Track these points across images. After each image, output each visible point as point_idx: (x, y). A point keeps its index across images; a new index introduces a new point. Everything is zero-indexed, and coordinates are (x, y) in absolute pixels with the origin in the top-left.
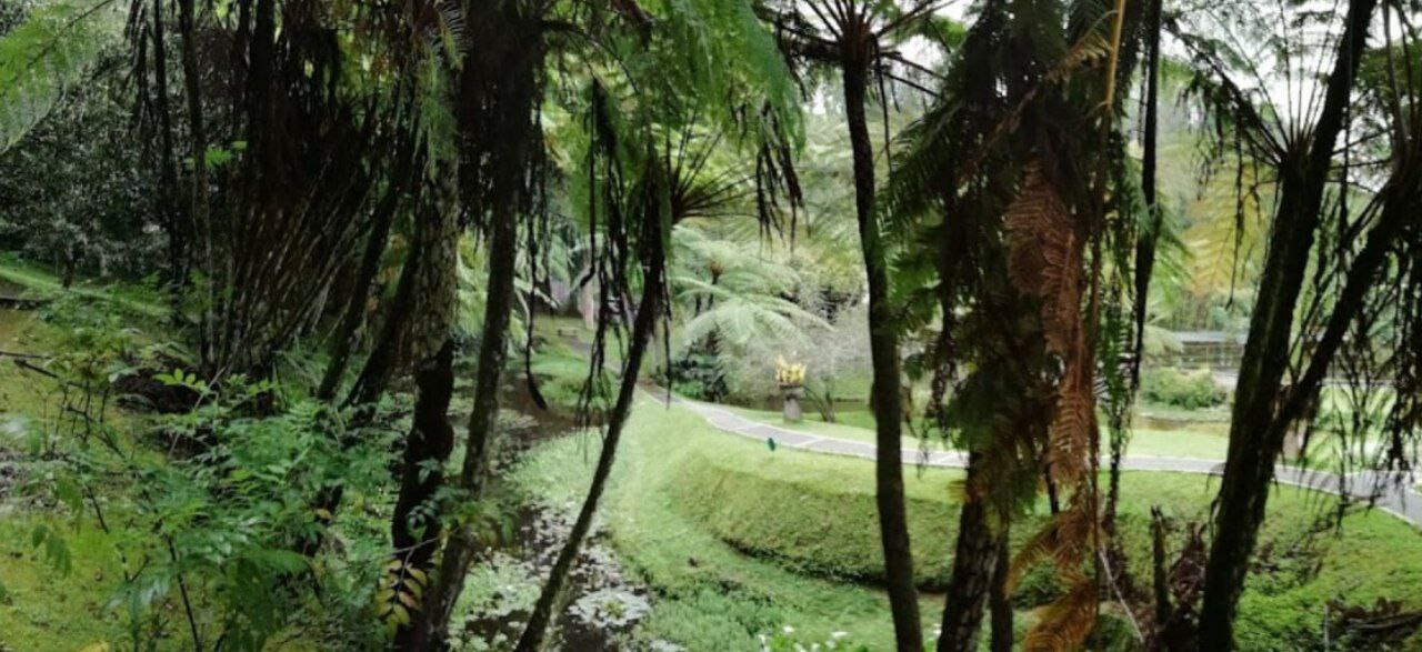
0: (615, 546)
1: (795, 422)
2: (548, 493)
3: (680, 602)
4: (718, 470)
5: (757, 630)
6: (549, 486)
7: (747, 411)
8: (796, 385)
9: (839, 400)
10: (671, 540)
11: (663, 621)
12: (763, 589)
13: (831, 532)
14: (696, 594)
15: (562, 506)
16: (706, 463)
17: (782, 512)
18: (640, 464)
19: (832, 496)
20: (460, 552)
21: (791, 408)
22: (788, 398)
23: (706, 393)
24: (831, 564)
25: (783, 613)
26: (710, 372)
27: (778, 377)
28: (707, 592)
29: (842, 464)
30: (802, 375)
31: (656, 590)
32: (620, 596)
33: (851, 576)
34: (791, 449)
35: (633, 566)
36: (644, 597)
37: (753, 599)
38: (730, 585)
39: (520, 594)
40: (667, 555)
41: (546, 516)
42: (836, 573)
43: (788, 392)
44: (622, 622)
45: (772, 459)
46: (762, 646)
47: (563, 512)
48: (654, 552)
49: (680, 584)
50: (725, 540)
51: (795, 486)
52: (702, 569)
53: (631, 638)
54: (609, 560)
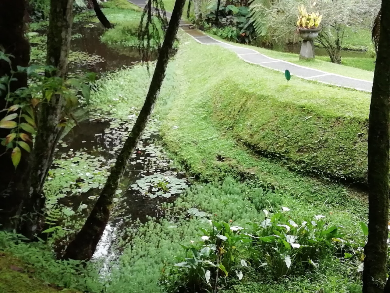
0: (164, 145)
1: (308, 60)
2: (114, 109)
3: (209, 185)
4: (244, 93)
5: (263, 208)
6: (115, 104)
7: (270, 51)
8: (313, 30)
9: (346, 49)
10: (206, 141)
11: (196, 196)
12: (270, 180)
13: (326, 145)
14: (221, 179)
15: (125, 119)
16: (235, 88)
17: (290, 127)
18: (184, 87)
19: (331, 117)
20: (48, 136)
21: (306, 49)
22: (305, 41)
23: (239, 37)
24: (323, 168)
25: (282, 198)
26: (243, 19)
27: (298, 23)
28: (229, 179)
29: (341, 95)
30: (318, 22)
31: (192, 175)
32: (167, 178)
33: (337, 178)
34: (303, 80)
35: (177, 159)
36: (184, 180)
37: (262, 186)
38: (246, 175)
39: (95, 177)
40: (202, 152)
41: (113, 125)
42: (326, 175)
43: (306, 35)
44: (168, 195)
45: (287, 87)
46: (266, 218)
47: (126, 122)
48: (192, 149)
49: (211, 172)
50: (245, 144)
51: (302, 108)
52: (226, 163)
53: (174, 205)
54: (159, 154)
